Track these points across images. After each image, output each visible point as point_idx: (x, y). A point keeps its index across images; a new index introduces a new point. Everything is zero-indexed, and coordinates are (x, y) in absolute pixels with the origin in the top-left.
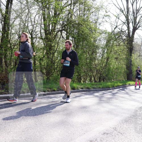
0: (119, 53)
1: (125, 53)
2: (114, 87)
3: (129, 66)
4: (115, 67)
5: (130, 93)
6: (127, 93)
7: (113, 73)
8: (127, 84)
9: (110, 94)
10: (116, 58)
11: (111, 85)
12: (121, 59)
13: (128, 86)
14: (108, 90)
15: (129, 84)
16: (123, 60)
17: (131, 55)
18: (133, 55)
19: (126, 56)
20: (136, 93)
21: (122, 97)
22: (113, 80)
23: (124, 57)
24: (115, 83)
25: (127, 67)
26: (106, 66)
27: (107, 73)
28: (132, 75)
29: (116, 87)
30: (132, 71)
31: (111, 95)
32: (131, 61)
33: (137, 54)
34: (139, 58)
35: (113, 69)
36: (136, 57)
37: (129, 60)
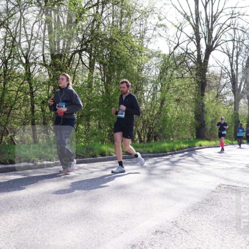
0: (183, 91)
1: (193, 91)
2: (173, 151)
4: (176, 116)
5: (202, 160)
6: (197, 161)
7: (172, 127)
8: (196, 144)
9: (167, 162)
10: (178, 100)
11: (169, 147)
12: (186, 102)
13: (198, 149)
14: (163, 156)
15: (200, 146)
16: (189, 104)
17: (203, 95)
18: (206, 94)
19: (194, 97)
20: (212, 160)
21: (188, 168)
22: (171, 139)
23: (191, 98)
24: (176, 143)
25: (195, 116)
26: (159, 113)
27: (161, 126)
28: (206, 130)
29: (177, 150)
30: (206, 123)
31: (168, 164)
32: (203, 105)
33: (213, 93)
34: (217, 100)
35: (171, 119)
36: (211, 99)
37: (200, 103)
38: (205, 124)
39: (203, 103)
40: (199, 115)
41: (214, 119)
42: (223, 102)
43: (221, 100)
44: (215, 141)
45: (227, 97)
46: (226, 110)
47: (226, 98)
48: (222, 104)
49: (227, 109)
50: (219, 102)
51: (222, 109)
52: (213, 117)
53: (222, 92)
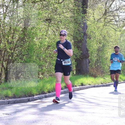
0: (56, 6)
1: (71, 6)
2: (43, 93)
3: (79, 38)
4: (46, 43)
5: (84, 106)
6: (76, 107)
7: (41, 58)
8: (76, 83)
9: (33, 110)
10: (49, 20)
11: (36, 88)
12: (61, 22)
13: (78, 90)
14: (29, 101)
15: (82, 85)
16: (65, 25)
17: (85, 12)
18: (89, 10)
19: (73, 15)
20: (98, 105)
21: (63, 118)
22: (41, 76)
23: (68, 16)
24: (47, 82)
25: (75, 42)
26: (22, 39)
27: (25, 57)
28: (89, 62)
29: (49, 92)
30: (89, 52)
31: (34, 114)
32: (85, 27)
33: (100, 9)
34: (105, 19)
35: (40, 48)
36: (97, 17)
37: (80, 24)
38: (88, 54)
39: (85, 24)
40: (80, 41)
41: (101, 45)
42: (113, 22)
43: (112, 18)
44: (103, 77)
45: (121, 14)
46: (119, 33)
47: (118, 16)
48: (112, 24)
49: (120, 31)
50: (108, 22)
51: (112, 32)
52: (100, 43)
53: (113, 6)
